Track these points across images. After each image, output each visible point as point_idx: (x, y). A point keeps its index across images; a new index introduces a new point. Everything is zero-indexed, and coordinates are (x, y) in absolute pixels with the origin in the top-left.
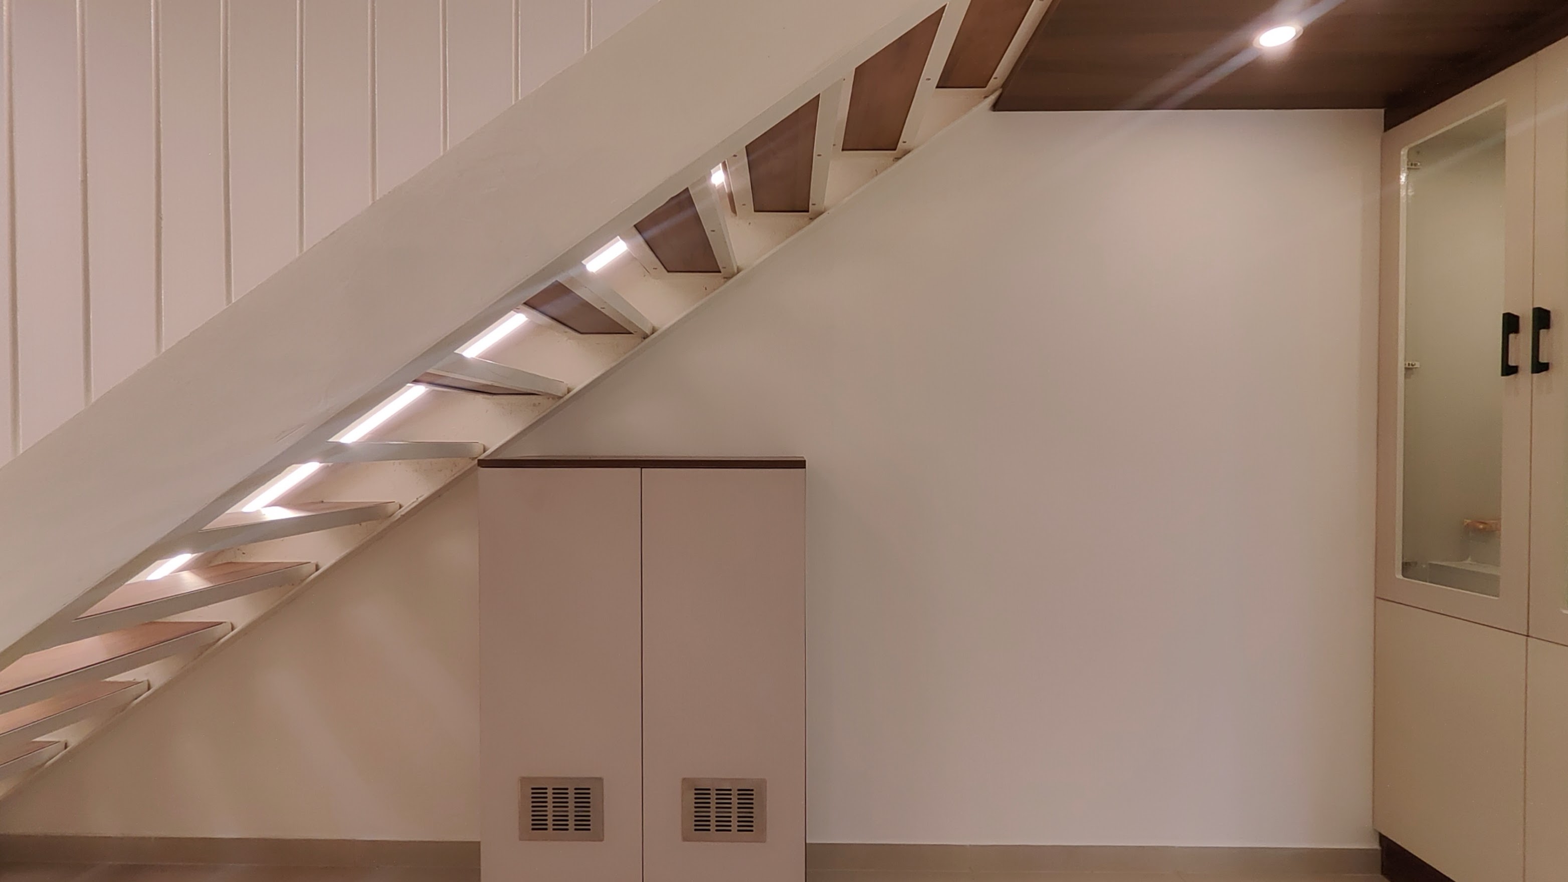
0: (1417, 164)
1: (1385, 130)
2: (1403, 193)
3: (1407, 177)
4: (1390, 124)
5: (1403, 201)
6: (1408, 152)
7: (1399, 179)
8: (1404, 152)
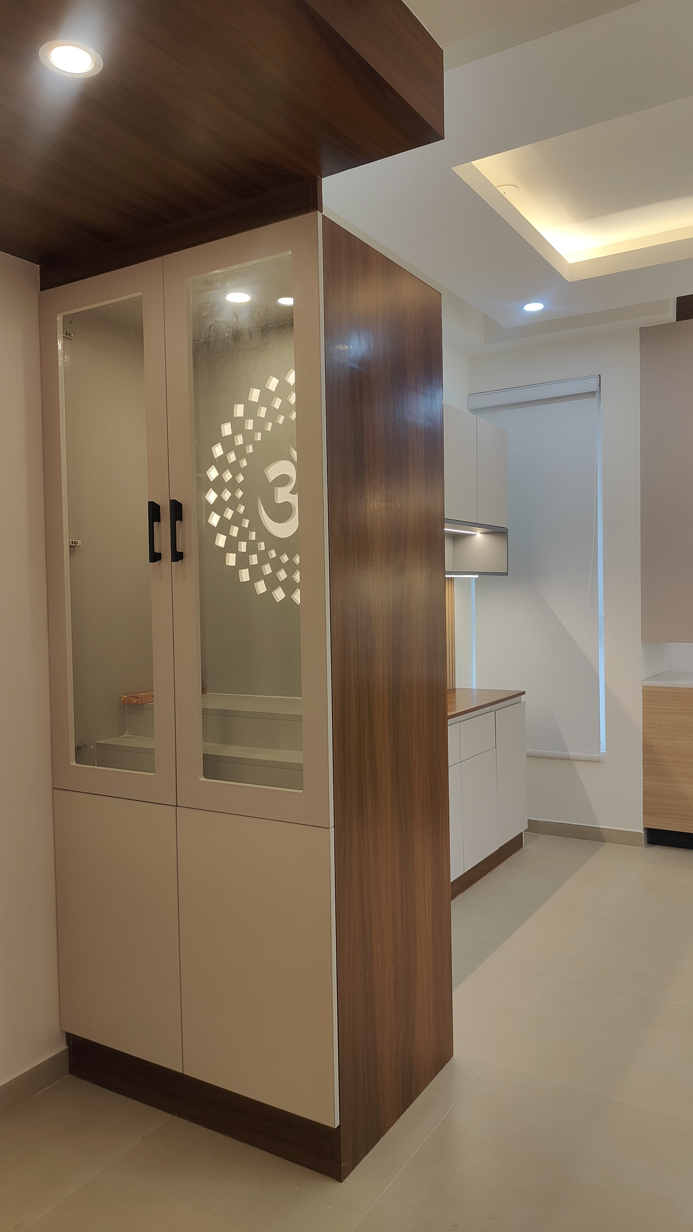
0: (71, 334)
1: (41, 290)
2: (60, 358)
3: (63, 345)
4: (46, 284)
5: (61, 370)
6: (63, 317)
7: (57, 346)
8: (59, 318)
